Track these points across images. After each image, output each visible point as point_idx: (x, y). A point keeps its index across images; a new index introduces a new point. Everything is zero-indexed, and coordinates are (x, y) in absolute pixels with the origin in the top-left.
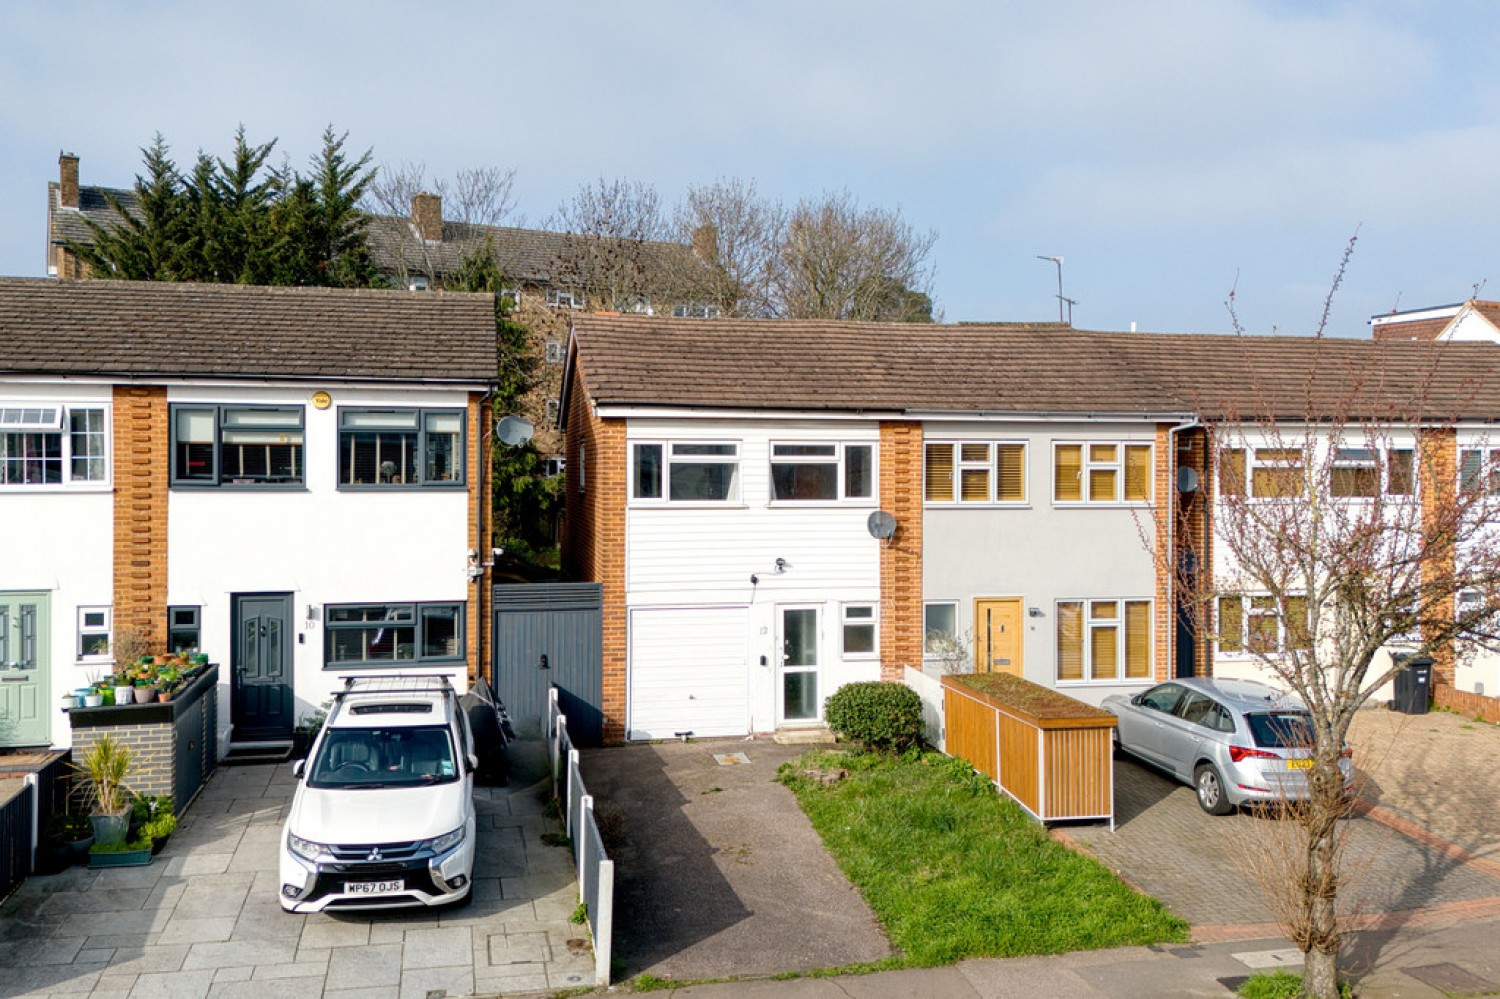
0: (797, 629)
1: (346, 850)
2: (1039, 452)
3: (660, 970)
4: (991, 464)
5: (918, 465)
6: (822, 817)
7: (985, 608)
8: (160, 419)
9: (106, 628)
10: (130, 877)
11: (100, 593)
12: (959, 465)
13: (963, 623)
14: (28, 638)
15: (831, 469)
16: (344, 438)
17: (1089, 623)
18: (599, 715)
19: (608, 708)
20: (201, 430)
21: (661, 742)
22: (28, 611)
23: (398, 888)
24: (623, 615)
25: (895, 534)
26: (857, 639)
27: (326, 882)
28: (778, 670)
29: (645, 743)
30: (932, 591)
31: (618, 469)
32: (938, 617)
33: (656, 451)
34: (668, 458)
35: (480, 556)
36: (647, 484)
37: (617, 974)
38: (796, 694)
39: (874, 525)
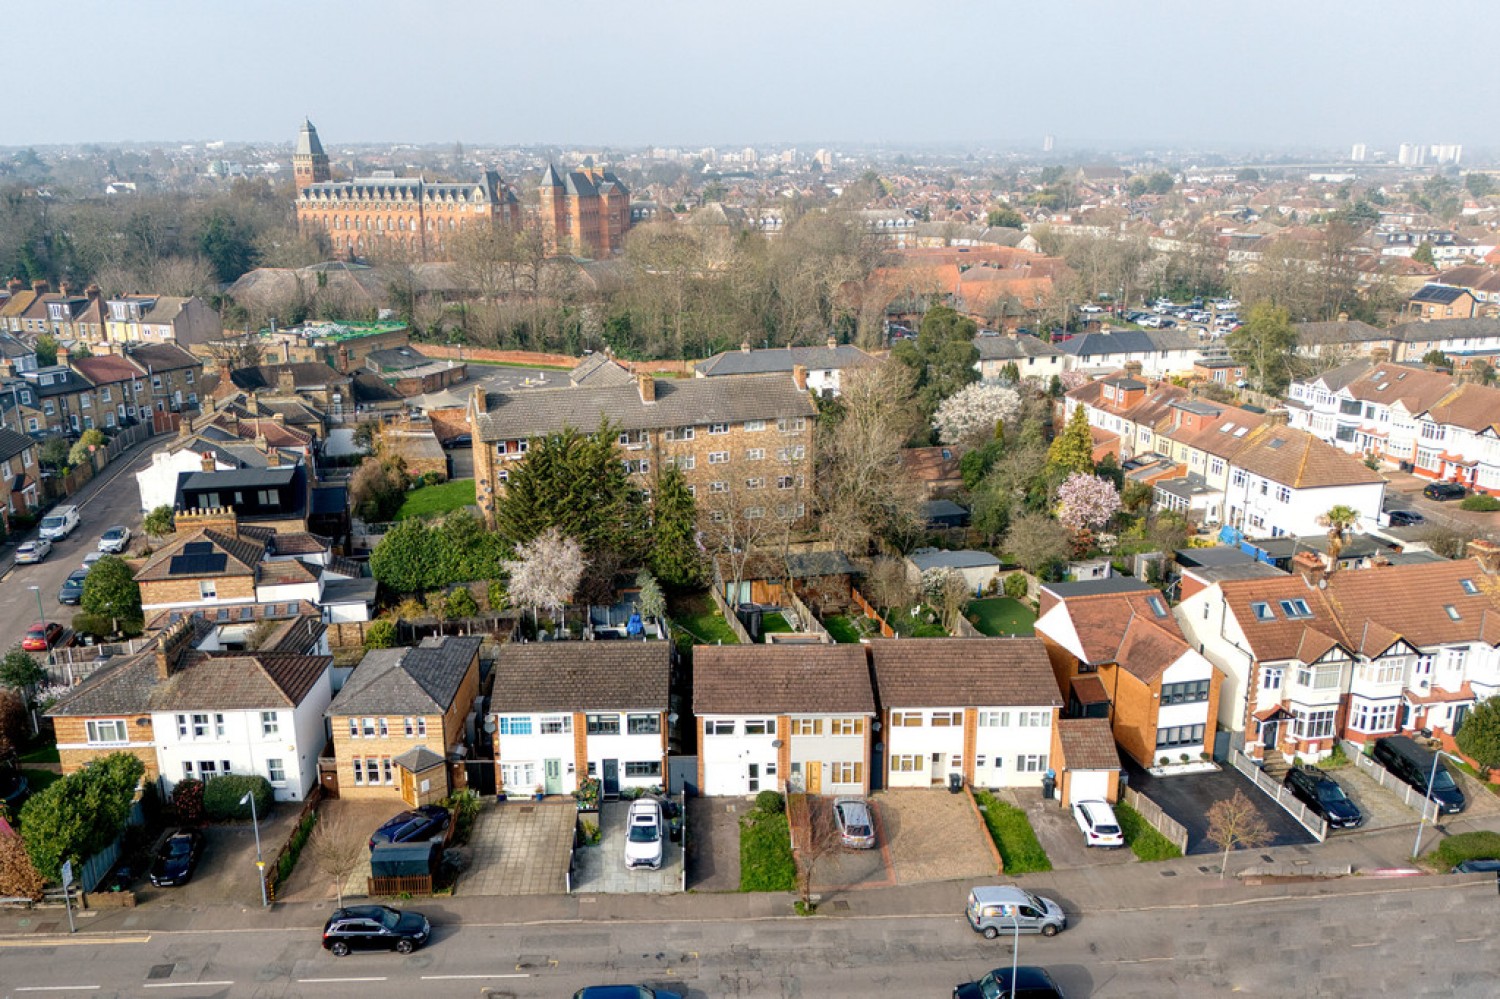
0: (753, 770)
1: (639, 860)
2: (827, 720)
3: (694, 888)
4: (812, 725)
5: (789, 726)
6: (744, 839)
7: (809, 766)
8: (585, 719)
9: (574, 767)
10: (593, 850)
11: (573, 761)
12: (802, 725)
13: (803, 768)
14: (556, 769)
15: (763, 727)
16: (629, 721)
17: (842, 768)
18: (696, 789)
19: (700, 788)
20: (594, 720)
21: (714, 797)
22: (556, 763)
23: (647, 867)
24: (703, 765)
25: (781, 745)
26: (771, 771)
27: (635, 865)
28: (748, 778)
29: (710, 797)
30: (793, 759)
31: (702, 728)
32: (796, 767)
33: (712, 723)
34: (715, 724)
35: (665, 750)
36: (709, 731)
37: (687, 888)
38: (753, 786)
39: (775, 744)
